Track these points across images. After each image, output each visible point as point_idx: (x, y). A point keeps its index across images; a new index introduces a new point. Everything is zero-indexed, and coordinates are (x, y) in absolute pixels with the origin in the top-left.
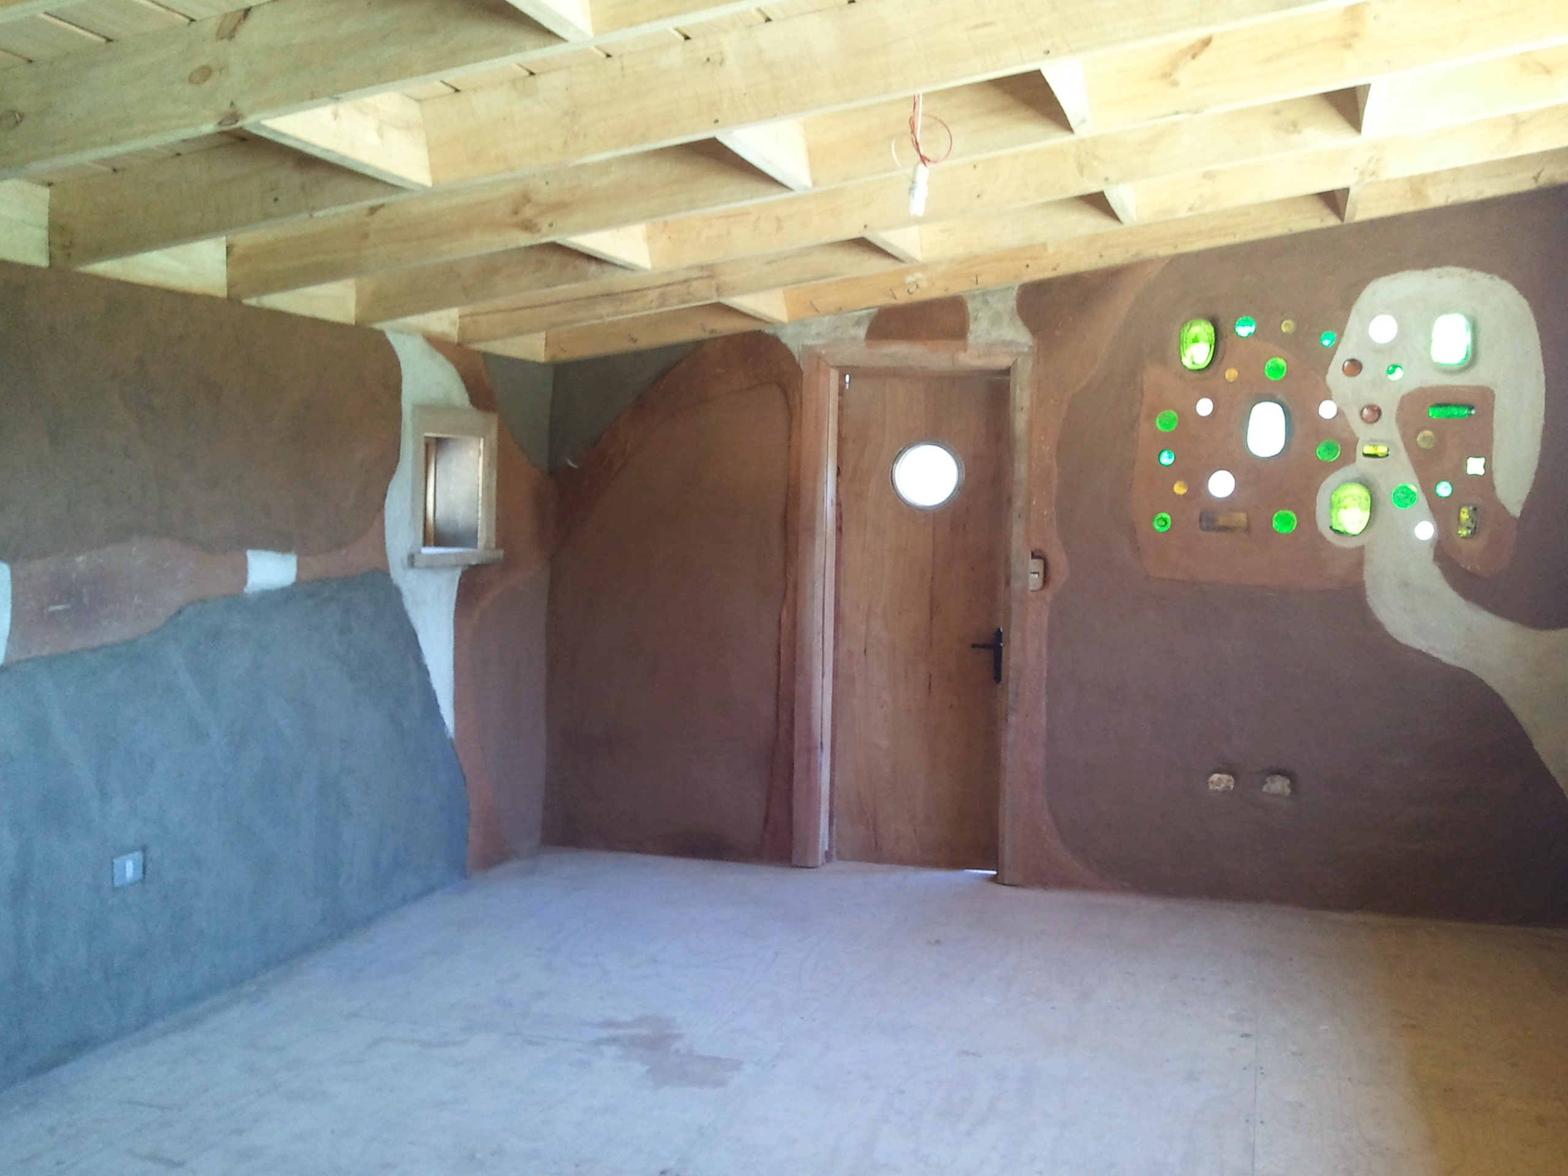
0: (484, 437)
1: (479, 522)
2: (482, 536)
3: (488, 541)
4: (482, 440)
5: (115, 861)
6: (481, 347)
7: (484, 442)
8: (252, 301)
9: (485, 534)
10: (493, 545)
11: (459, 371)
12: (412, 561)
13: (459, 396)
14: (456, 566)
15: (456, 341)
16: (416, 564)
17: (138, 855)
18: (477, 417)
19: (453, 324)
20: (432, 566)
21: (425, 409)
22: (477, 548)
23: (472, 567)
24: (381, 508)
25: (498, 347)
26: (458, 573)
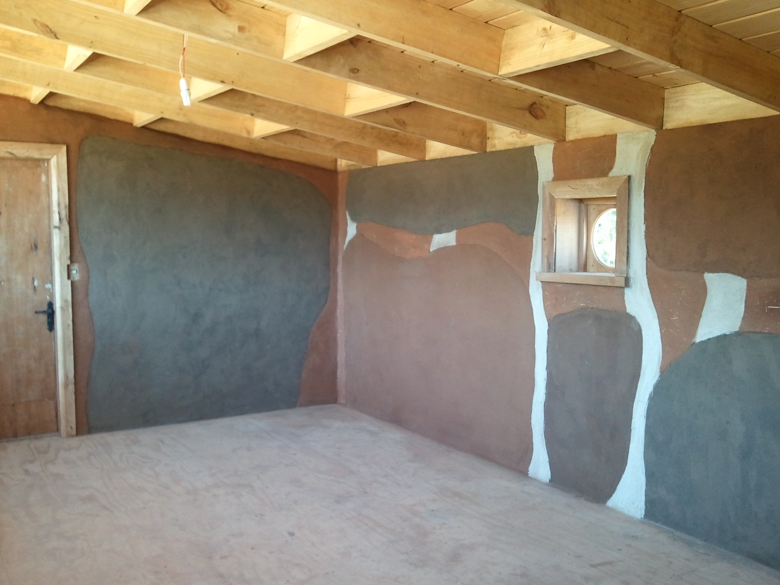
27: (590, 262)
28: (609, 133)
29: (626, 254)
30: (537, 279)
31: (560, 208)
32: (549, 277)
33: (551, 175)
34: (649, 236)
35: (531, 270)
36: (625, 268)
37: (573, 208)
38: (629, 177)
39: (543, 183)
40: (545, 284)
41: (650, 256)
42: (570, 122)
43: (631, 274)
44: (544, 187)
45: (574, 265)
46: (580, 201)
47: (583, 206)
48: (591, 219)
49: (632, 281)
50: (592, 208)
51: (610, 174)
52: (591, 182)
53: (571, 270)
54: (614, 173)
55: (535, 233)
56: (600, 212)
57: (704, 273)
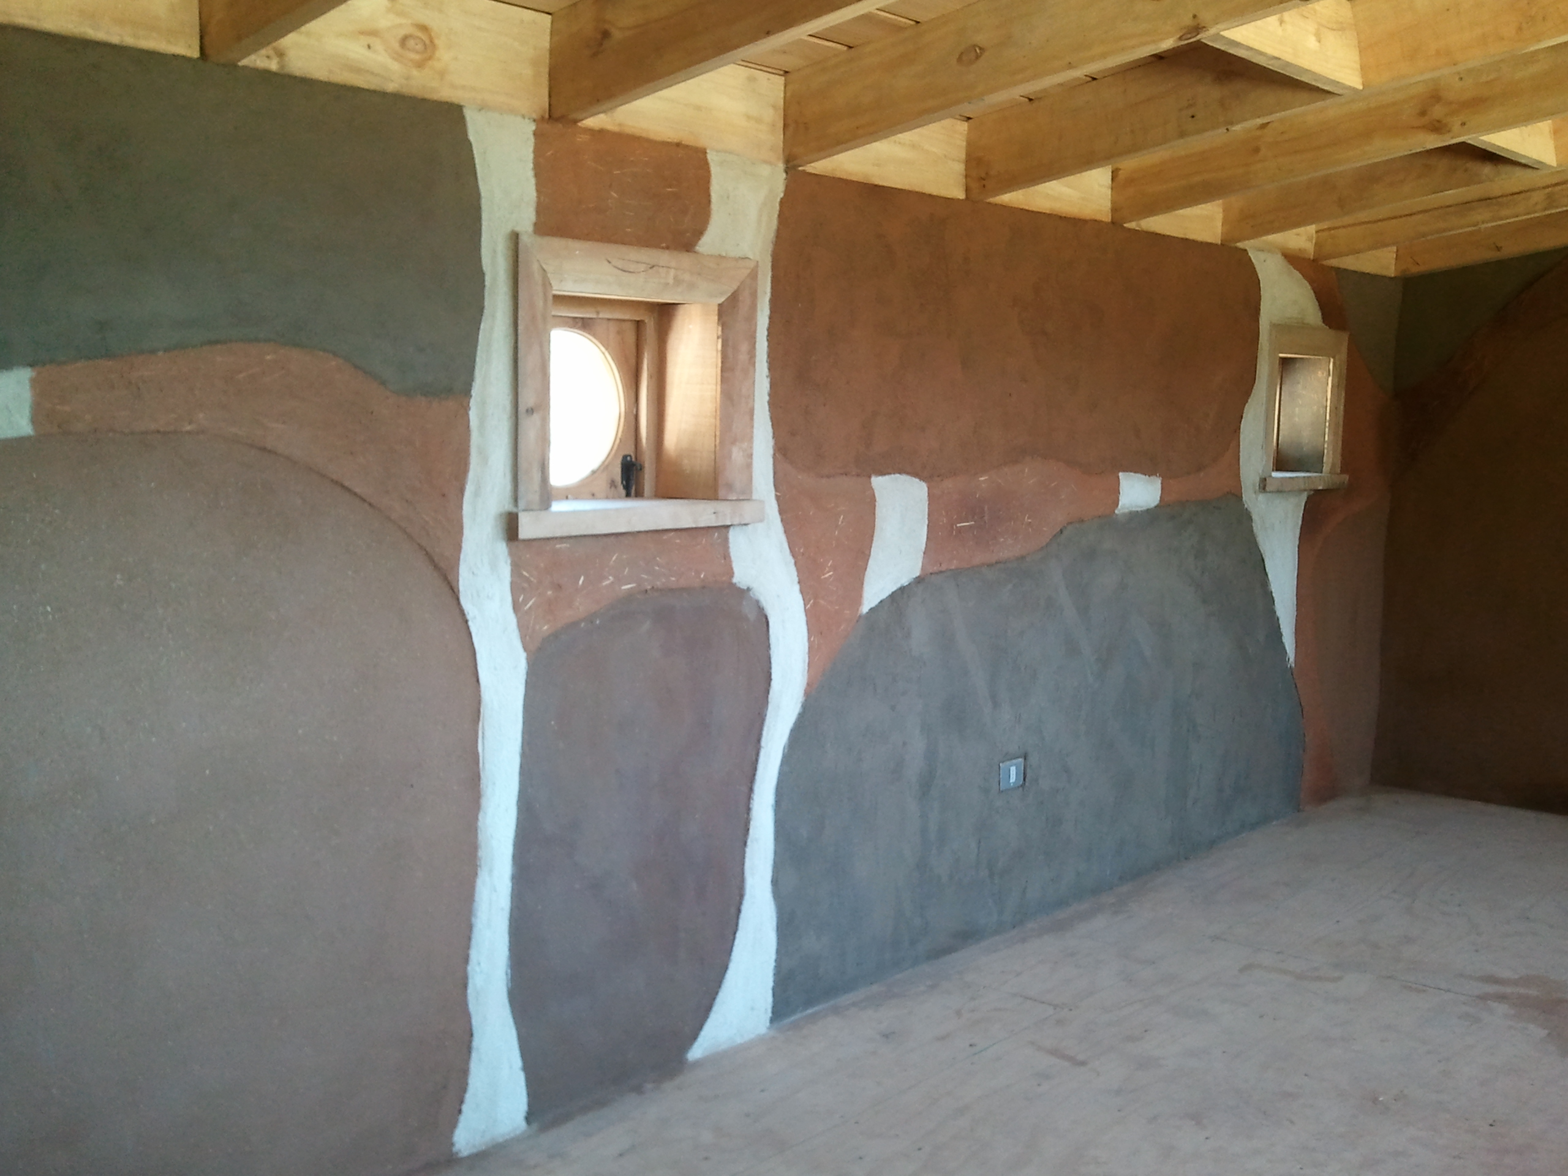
0: (1334, 357)
1: (1326, 446)
2: (1328, 460)
3: (1333, 465)
4: (1332, 360)
5: (1001, 765)
6: (1334, 262)
7: (1334, 363)
8: (1132, 225)
9: (1330, 458)
10: (1339, 470)
11: (1314, 289)
12: (1263, 485)
13: (1313, 314)
14: (1301, 491)
15: (1312, 257)
16: (1267, 489)
17: (1021, 760)
18: (1328, 336)
19: (1310, 239)
20: (1281, 491)
21: (1281, 328)
22: (1321, 472)
23: (1317, 491)
24: (1237, 430)
25: (1349, 263)
26: (1304, 497)
28: (685, 137)
33: (529, 214)
34: (777, 403)
38: (757, 267)
39: (514, 234)
41: (780, 449)
51: (699, 248)
52: (669, 261)
54: (708, 245)
55: (476, 392)
57: (871, 477)
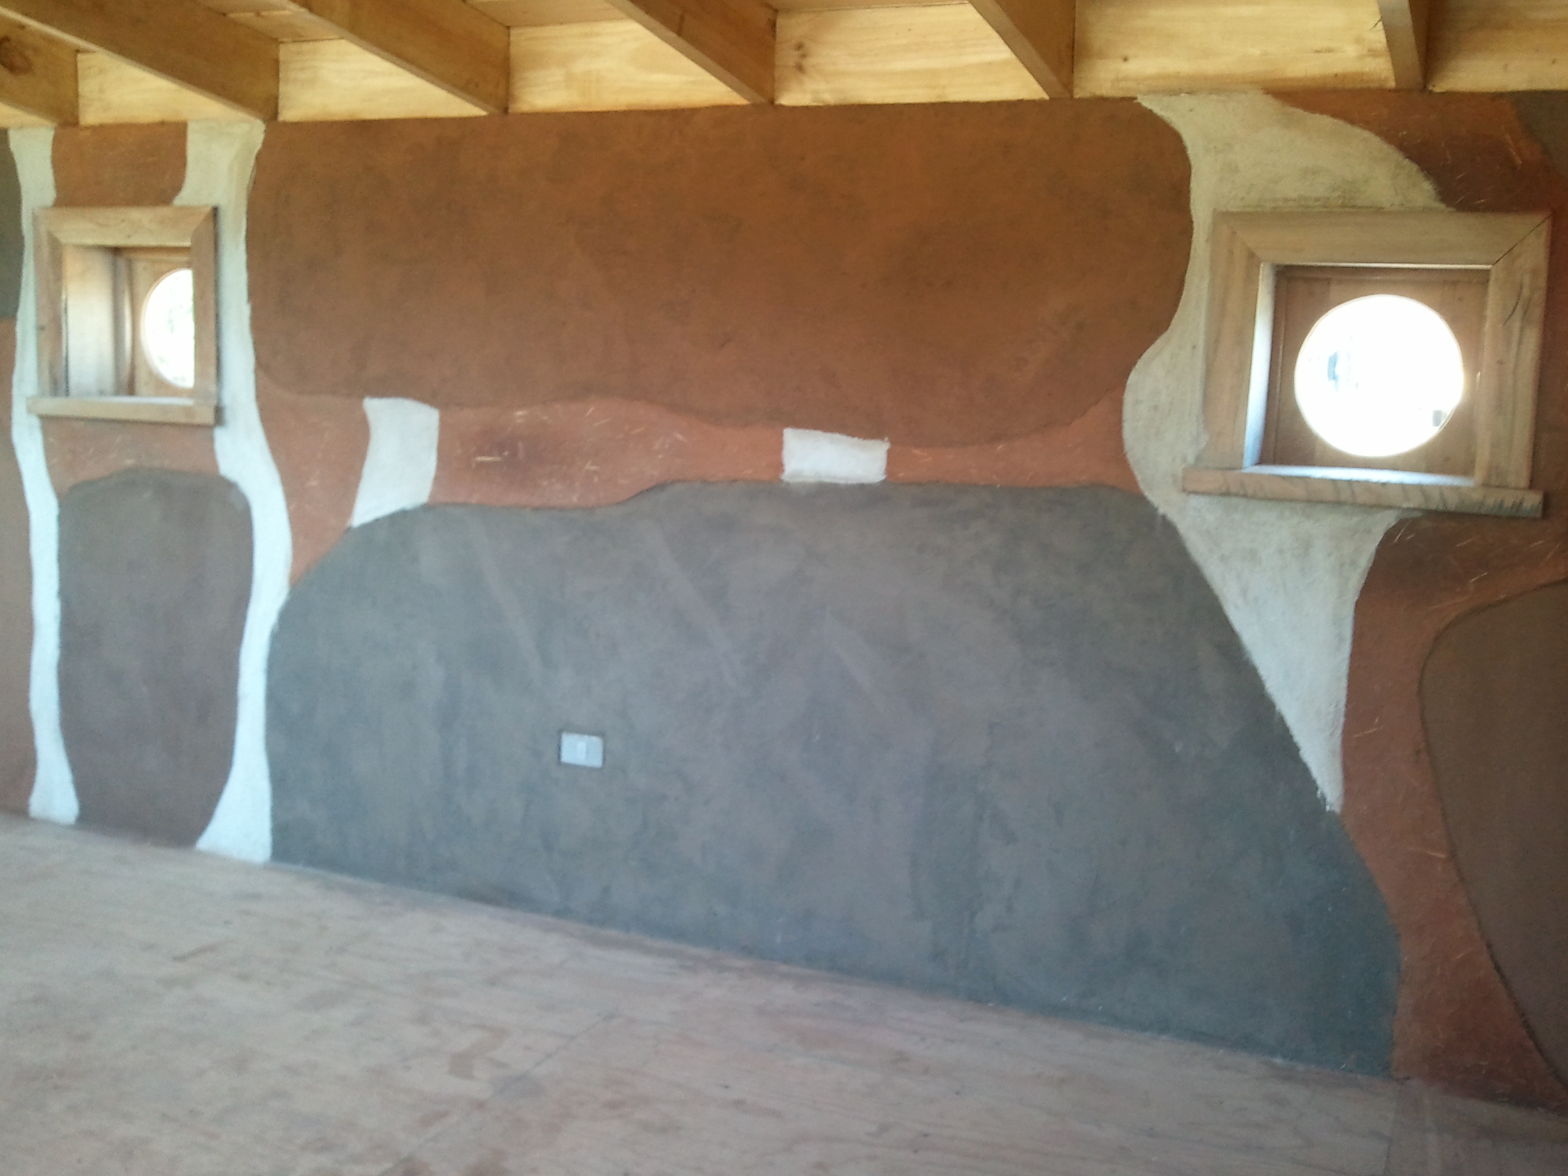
3: (1496, 471)
10: (1518, 482)
26: (1384, 520)
27: (141, 377)
28: (169, 116)
29: (213, 361)
30: (30, 410)
31: (72, 265)
32: (54, 405)
33: (49, 195)
34: (258, 326)
35: (15, 391)
36: (212, 388)
37: (100, 266)
38: (215, 212)
39: (33, 209)
40: (48, 422)
41: (263, 366)
42: (87, 87)
43: (227, 400)
44: (35, 219)
45: (109, 381)
46: (116, 251)
47: (121, 262)
48: (140, 287)
49: (228, 415)
50: (141, 266)
51: (178, 201)
52: (136, 214)
53: (102, 393)
54: (184, 198)
55: (20, 314)
56: (157, 276)
57: (363, 398)
